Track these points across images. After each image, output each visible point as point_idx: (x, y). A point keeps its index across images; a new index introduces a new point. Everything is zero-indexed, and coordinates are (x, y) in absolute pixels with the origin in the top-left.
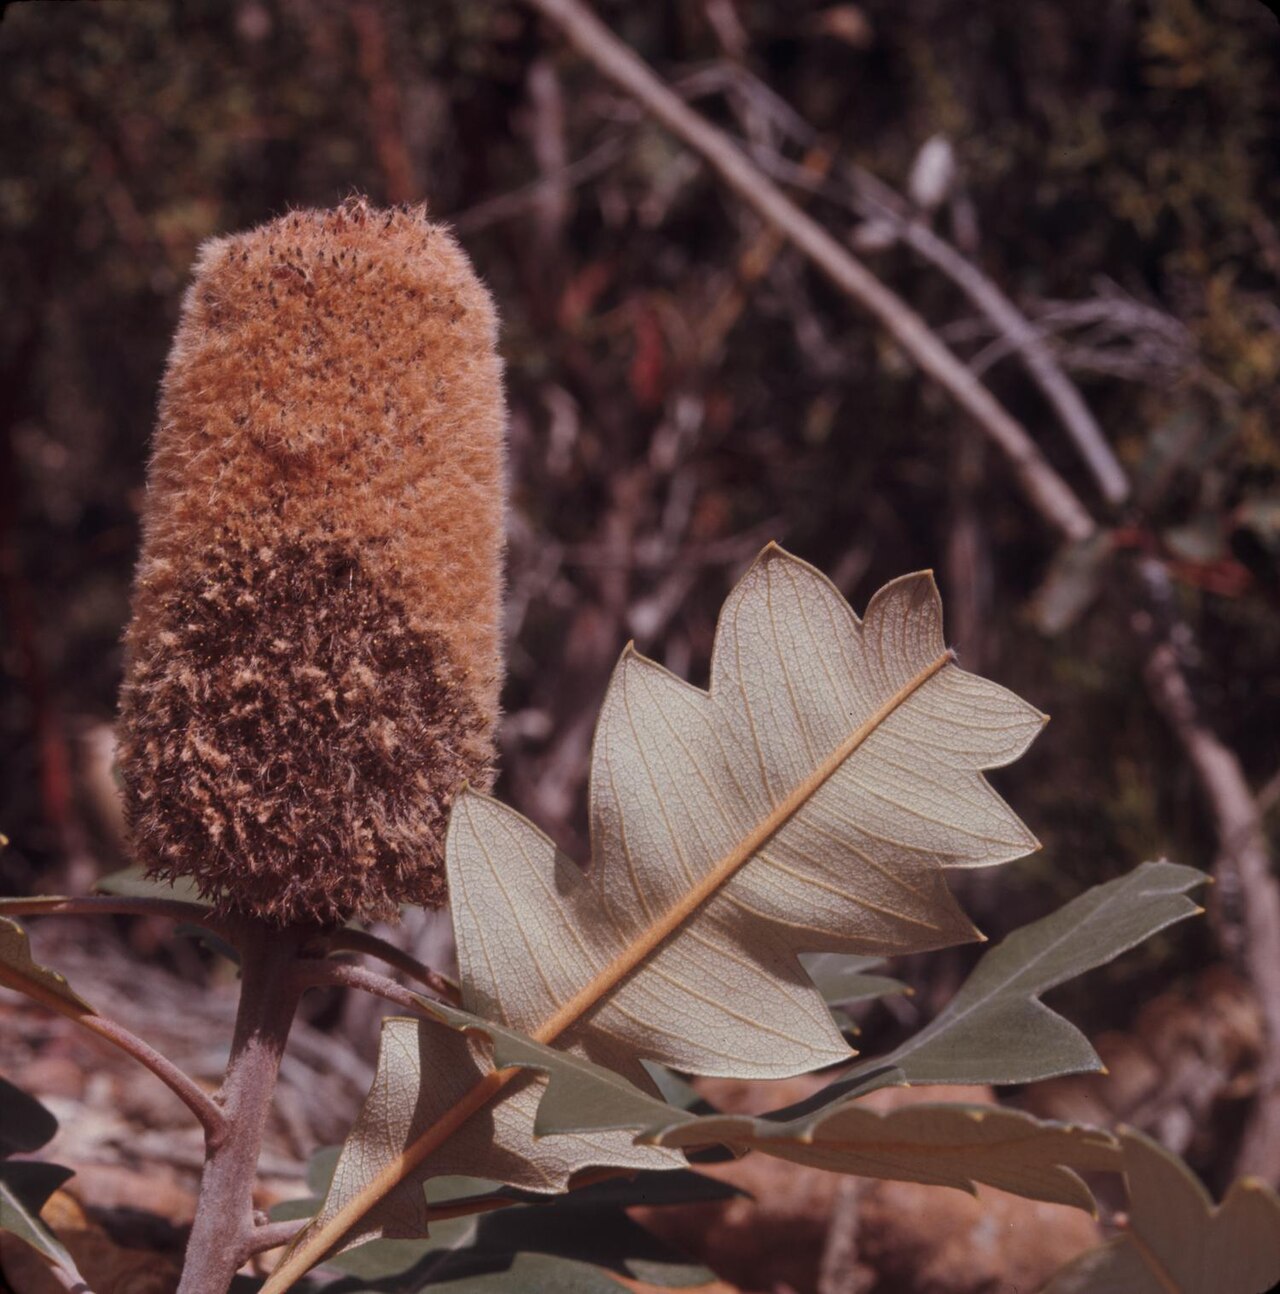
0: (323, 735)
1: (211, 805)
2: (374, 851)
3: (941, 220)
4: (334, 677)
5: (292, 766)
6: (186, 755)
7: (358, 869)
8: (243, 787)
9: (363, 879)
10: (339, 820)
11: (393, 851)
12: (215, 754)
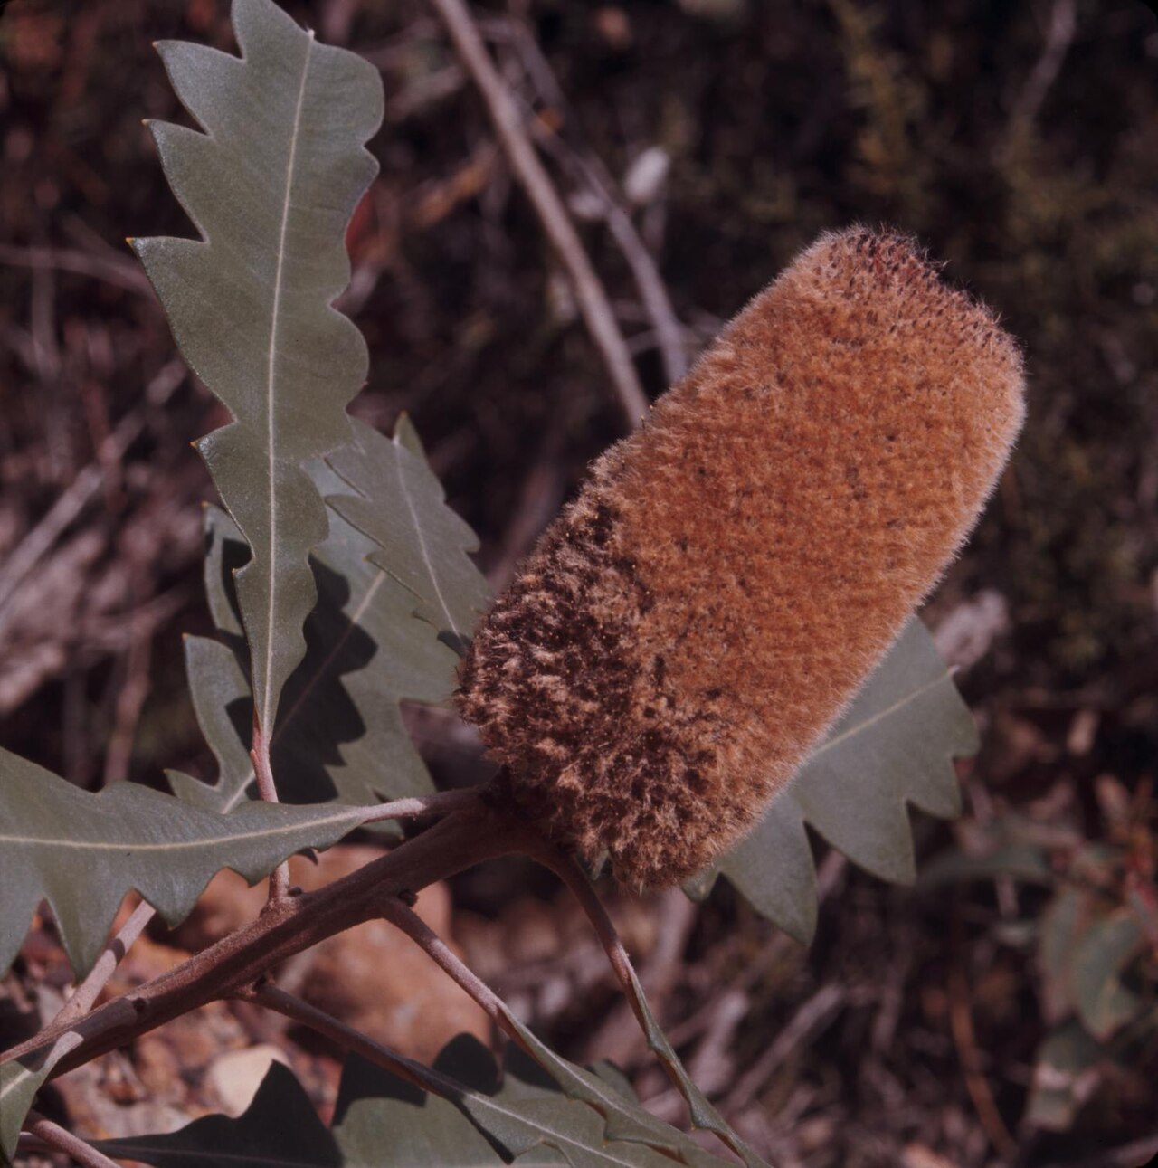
3: (638, 214)
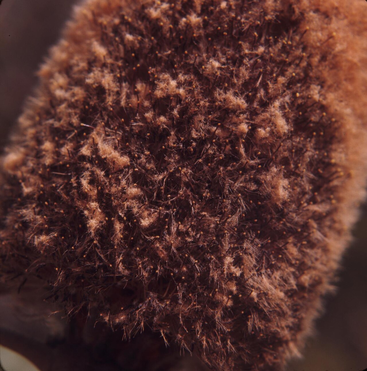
0: (224, 163)
1: (97, 200)
2: (235, 292)
4: (253, 113)
5: (187, 185)
6: (85, 151)
7: (215, 304)
8: (133, 190)
9: (218, 315)
10: (216, 249)
11: (253, 299)
12: (115, 154)
